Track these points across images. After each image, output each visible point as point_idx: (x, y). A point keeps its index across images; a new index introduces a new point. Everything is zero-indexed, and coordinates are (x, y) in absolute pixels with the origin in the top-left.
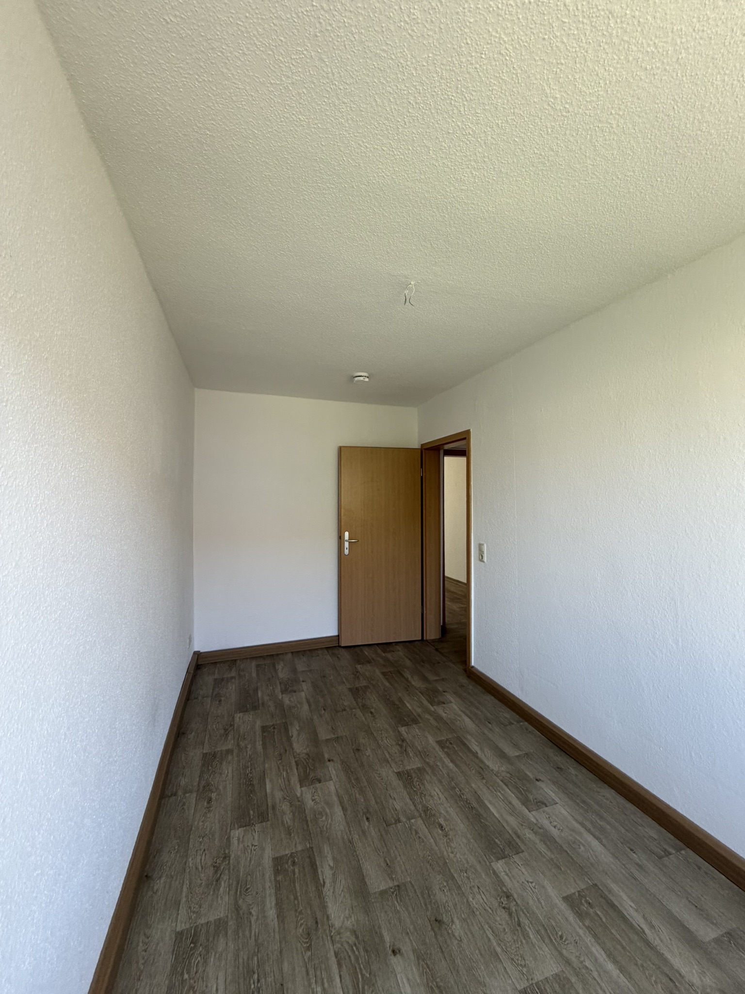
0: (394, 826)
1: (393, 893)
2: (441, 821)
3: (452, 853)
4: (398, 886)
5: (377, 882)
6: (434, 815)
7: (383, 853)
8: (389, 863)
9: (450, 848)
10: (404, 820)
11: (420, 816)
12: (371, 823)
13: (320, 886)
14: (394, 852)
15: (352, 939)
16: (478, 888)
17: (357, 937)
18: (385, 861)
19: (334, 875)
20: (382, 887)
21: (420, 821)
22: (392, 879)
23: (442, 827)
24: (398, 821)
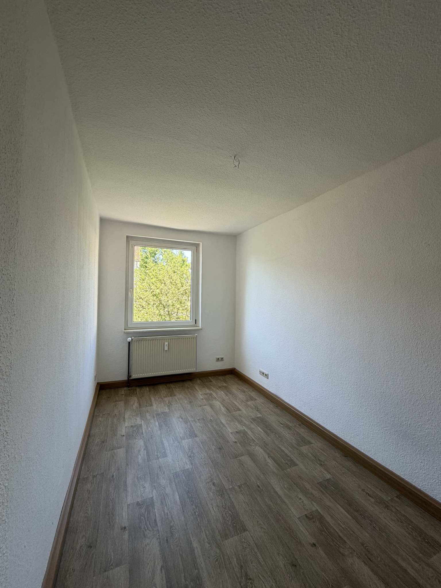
0: (242, 483)
1: (238, 455)
2: (213, 488)
3: (210, 471)
4: (236, 458)
5: (246, 459)
6: (217, 491)
7: (245, 469)
8: (242, 465)
9: (211, 473)
10: (236, 487)
11: (226, 490)
12: (256, 484)
13: (269, 456)
14: (240, 470)
15: (251, 444)
16: (202, 459)
17: (249, 444)
18: (244, 466)
19: (266, 460)
20: (243, 457)
21: (226, 487)
22: (239, 460)
23: (213, 484)
24: (240, 487)
